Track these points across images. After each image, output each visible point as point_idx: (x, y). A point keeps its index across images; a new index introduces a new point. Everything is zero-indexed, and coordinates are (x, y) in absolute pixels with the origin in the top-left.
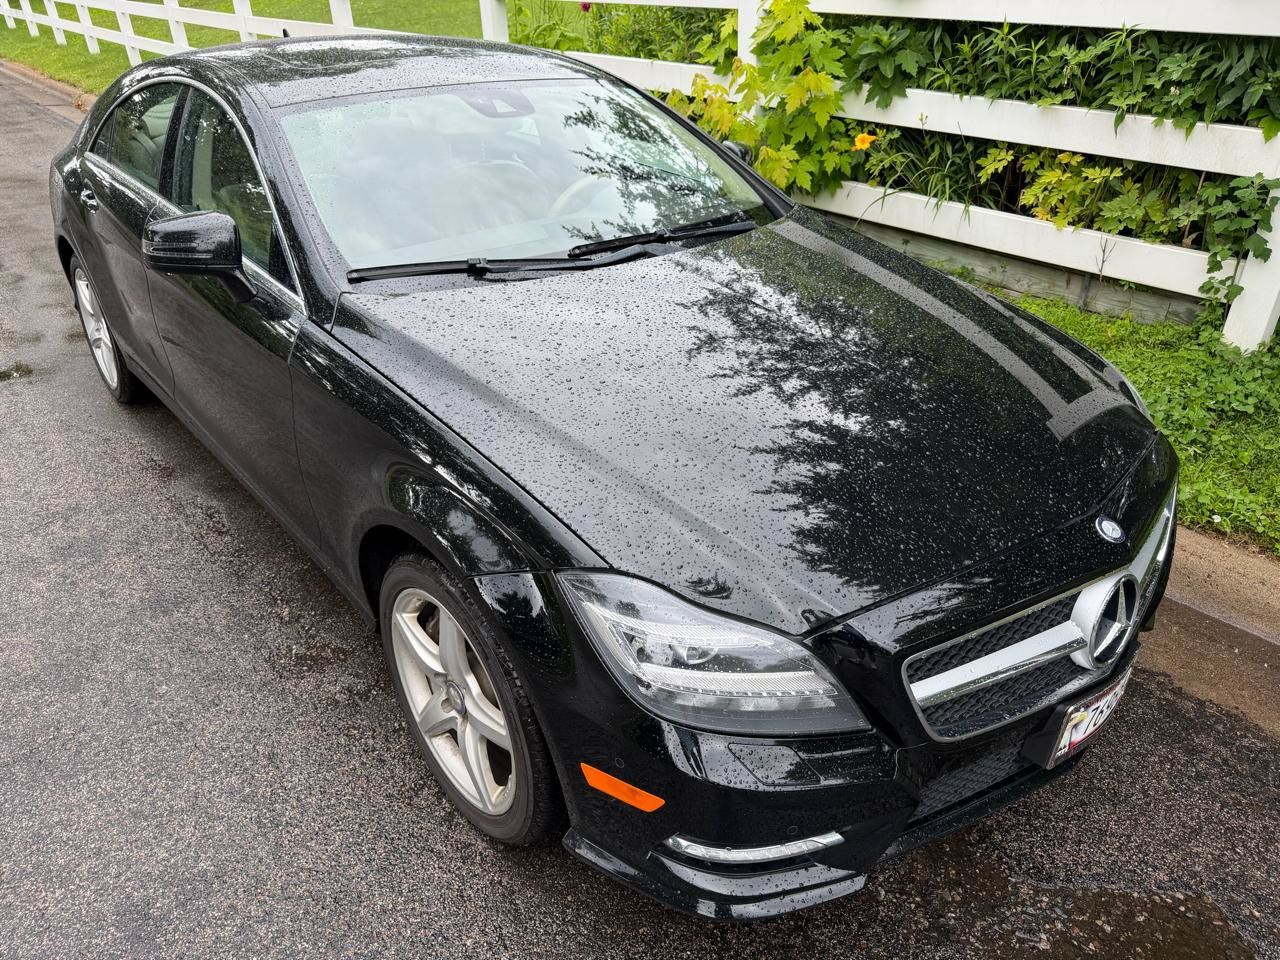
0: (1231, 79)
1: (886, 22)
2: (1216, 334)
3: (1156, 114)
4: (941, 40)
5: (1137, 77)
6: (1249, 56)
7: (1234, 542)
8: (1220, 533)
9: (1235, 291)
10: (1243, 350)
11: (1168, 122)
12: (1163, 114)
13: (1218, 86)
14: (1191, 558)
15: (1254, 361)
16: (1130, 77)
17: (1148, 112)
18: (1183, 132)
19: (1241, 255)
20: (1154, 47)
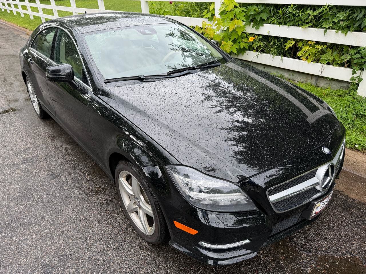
0: (358, 19)
1: (257, 5)
2: (355, 92)
3: (336, 29)
4: (273, 9)
5: (330, 19)
6: (363, 12)
7: (362, 153)
8: (358, 150)
9: (360, 80)
10: (363, 97)
11: (340, 32)
12: (338, 29)
13: (354, 21)
14: (349, 158)
16: (328, 19)
17: (334, 29)
18: (344, 34)
19: (362, 69)
20: (335, 10)
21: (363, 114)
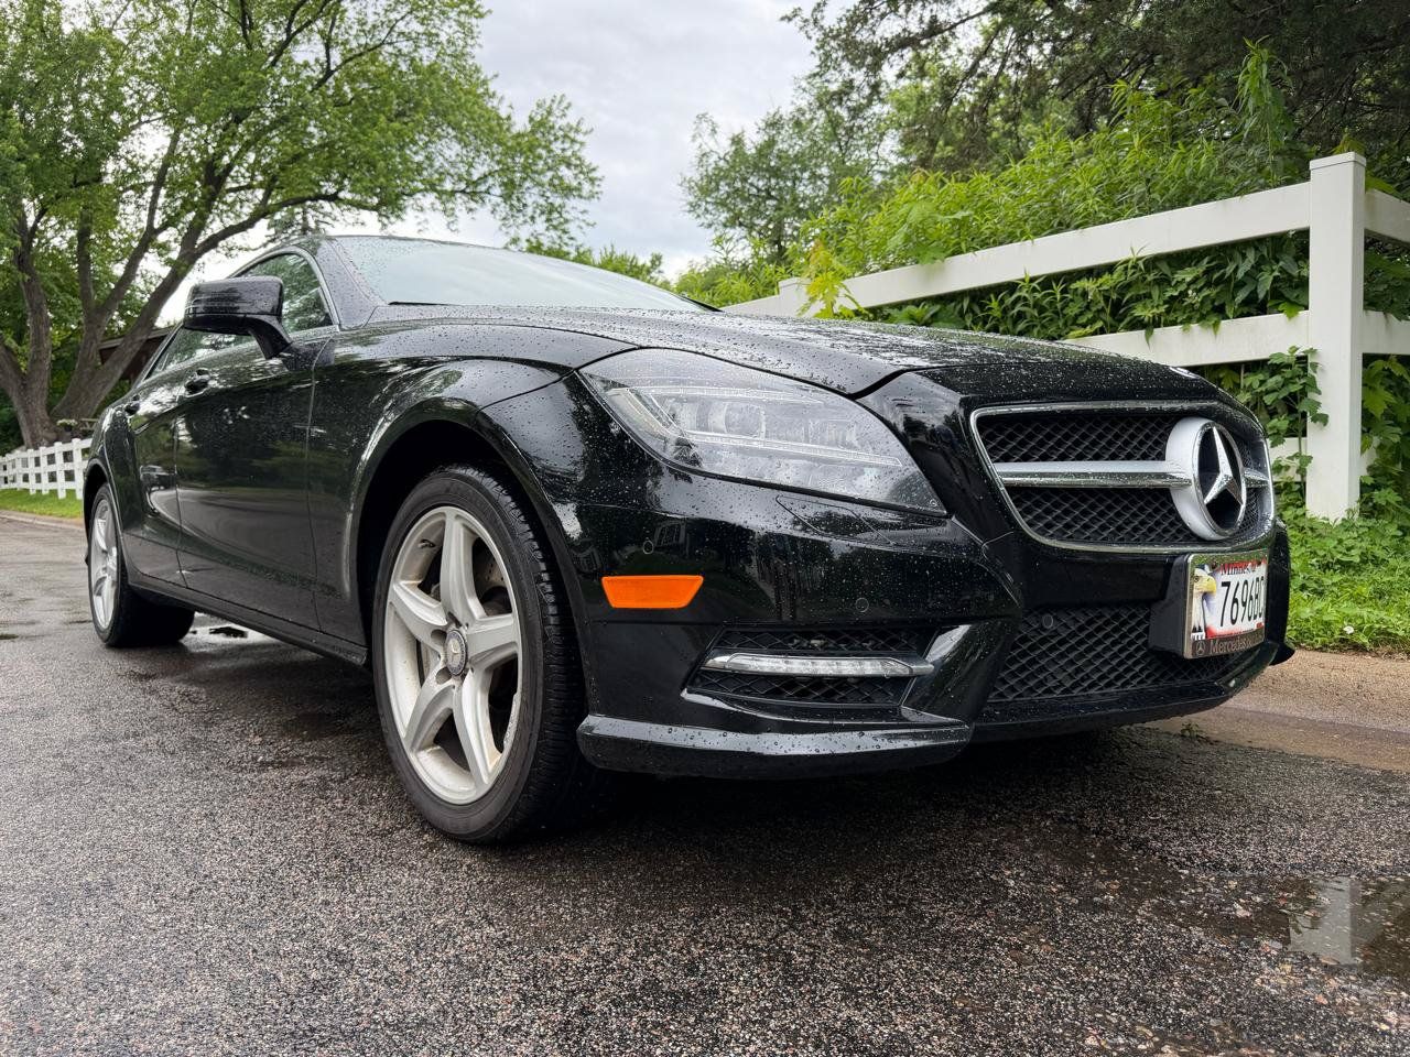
0: (1240, 275)
1: (916, 302)
2: (1300, 512)
3: (1181, 323)
4: (970, 308)
5: (1155, 293)
6: (1251, 256)
7: (1378, 655)
8: (1358, 649)
9: (1305, 461)
10: (1331, 522)
11: (1195, 327)
12: (1189, 320)
13: (1230, 285)
14: (1333, 673)
15: (1347, 525)
16: (1148, 296)
17: (1174, 323)
18: (1211, 331)
19: (1300, 433)
20: (1165, 269)
21: (1345, 559)
